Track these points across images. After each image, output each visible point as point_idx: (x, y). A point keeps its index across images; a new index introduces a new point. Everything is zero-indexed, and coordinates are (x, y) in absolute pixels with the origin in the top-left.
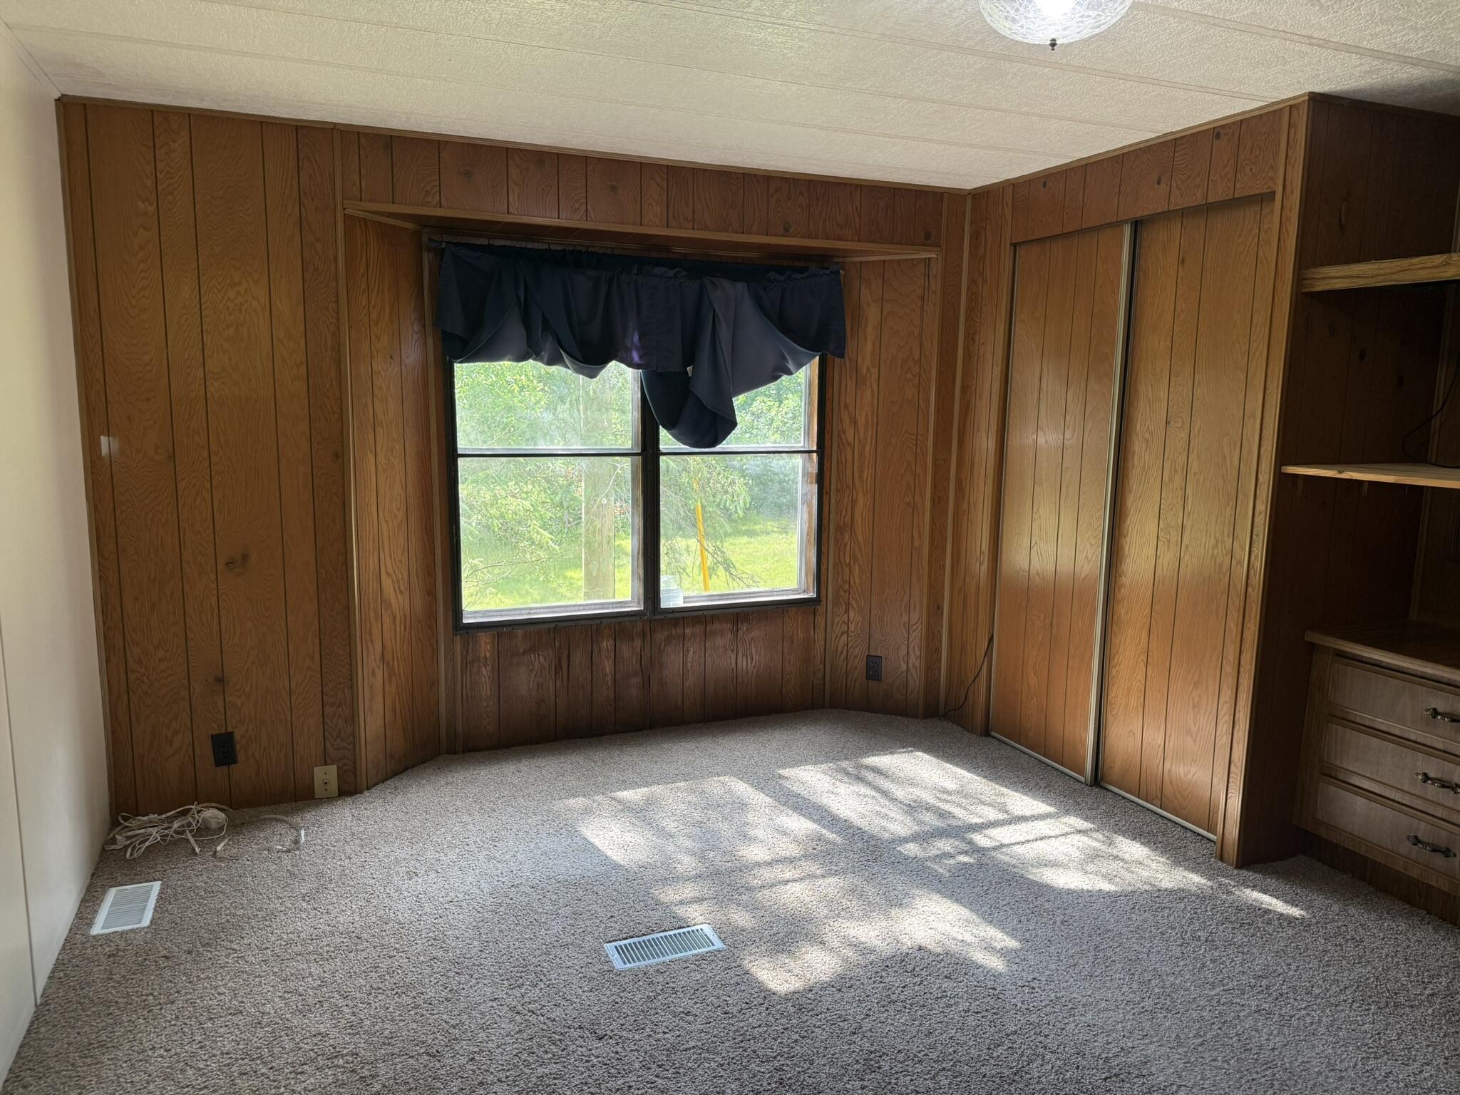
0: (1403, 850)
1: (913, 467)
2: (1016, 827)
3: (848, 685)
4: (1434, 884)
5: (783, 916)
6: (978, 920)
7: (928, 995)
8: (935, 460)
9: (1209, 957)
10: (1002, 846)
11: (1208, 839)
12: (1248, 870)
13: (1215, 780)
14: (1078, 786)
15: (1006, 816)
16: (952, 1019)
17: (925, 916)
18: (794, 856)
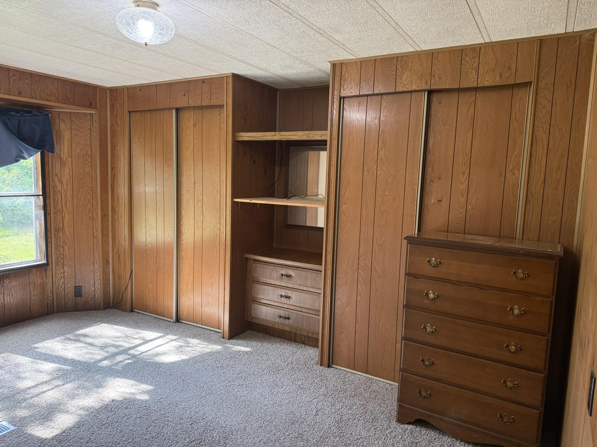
0: (277, 321)
1: (92, 201)
2: (148, 344)
3: (66, 301)
4: (286, 330)
5: (45, 406)
6: (136, 383)
7: (119, 417)
8: (101, 198)
9: (222, 372)
10: (143, 353)
11: (219, 332)
12: (232, 339)
13: (220, 311)
14: (171, 324)
15: (143, 341)
16: (130, 423)
17: (113, 388)
18: (48, 380)
